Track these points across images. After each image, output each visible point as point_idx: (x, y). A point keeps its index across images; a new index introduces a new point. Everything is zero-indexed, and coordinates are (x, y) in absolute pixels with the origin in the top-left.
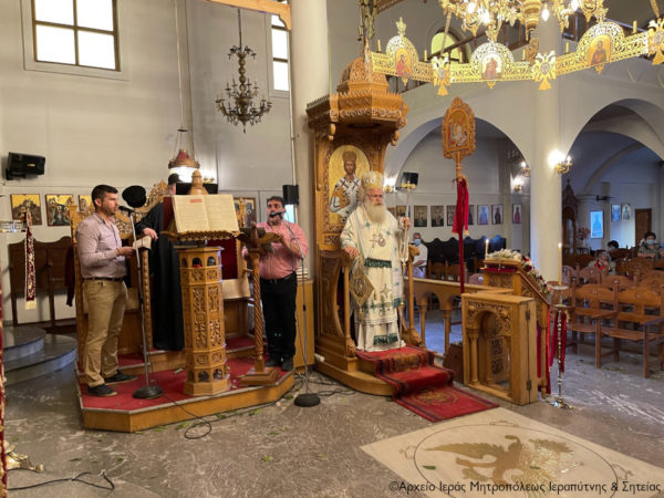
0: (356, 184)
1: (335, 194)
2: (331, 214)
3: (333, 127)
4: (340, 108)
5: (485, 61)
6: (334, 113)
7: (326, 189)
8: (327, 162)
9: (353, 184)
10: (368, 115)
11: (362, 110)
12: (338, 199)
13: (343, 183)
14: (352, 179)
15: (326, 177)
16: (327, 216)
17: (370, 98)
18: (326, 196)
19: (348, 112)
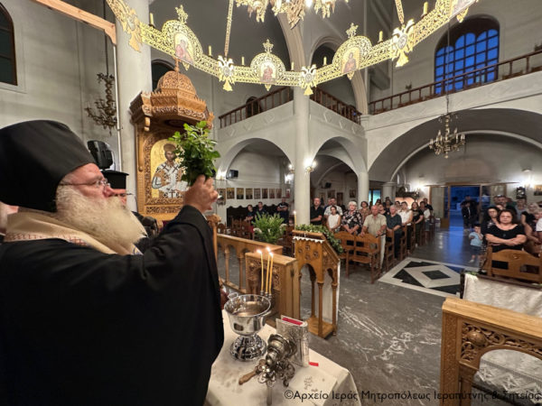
0: (176, 168)
1: (156, 175)
2: (153, 191)
3: (148, 121)
4: (153, 105)
5: (263, 68)
6: (147, 108)
7: (148, 171)
8: (148, 150)
9: (173, 169)
10: (175, 112)
11: (171, 108)
12: (159, 179)
13: (164, 167)
14: (173, 164)
15: (148, 161)
16: (148, 192)
17: (176, 97)
18: (148, 176)
19: (159, 108)
